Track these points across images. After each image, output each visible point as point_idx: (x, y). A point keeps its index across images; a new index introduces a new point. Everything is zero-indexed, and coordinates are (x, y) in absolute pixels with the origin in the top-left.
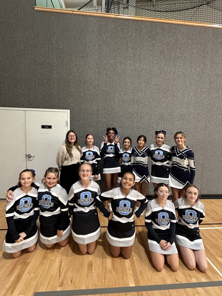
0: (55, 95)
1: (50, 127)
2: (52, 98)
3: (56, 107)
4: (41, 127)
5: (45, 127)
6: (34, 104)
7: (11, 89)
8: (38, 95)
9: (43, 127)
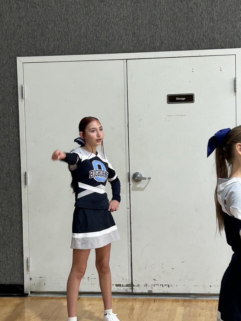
0: (202, 13)
1: (189, 98)
2: (195, 20)
3: (203, 45)
4: (165, 99)
5: (177, 99)
6: (149, 42)
7: (92, 8)
8: (158, 17)
9: (172, 99)
